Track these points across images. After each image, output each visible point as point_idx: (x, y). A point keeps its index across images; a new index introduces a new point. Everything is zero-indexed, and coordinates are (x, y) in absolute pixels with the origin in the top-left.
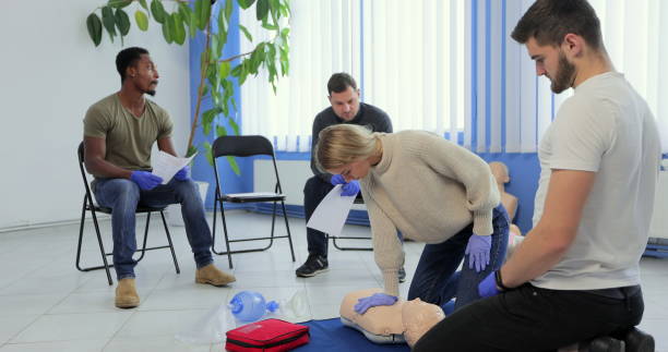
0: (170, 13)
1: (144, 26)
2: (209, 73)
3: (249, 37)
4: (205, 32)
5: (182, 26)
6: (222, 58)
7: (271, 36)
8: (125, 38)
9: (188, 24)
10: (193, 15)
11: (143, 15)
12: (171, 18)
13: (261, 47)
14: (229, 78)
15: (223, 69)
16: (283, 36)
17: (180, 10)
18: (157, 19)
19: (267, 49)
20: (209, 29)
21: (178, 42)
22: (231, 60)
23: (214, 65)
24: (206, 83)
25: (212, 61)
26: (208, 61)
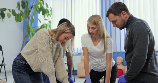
0: (17, 14)
1: (9, 16)
2: (28, 31)
3: (40, 22)
4: (27, 19)
5: (21, 17)
6: (32, 27)
7: (47, 22)
8: (3, 19)
9: (23, 17)
10: (24, 14)
11: (9, 14)
12: (18, 15)
13: (43, 25)
14: (34, 33)
15: (32, 30)
16: (50, 22)
17: (21, 13)
18: (13, 15)
19: (45, 25)
20: (29, 18)
21: (19, 22)
22: (34, 27)
23: (29, 29)
24: (27, 33)
25: (29, 27)
26: (28, 27)
